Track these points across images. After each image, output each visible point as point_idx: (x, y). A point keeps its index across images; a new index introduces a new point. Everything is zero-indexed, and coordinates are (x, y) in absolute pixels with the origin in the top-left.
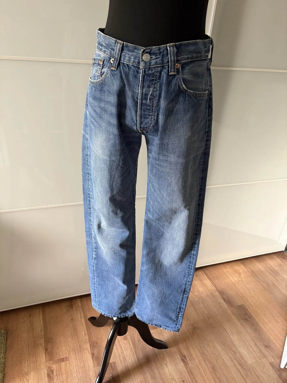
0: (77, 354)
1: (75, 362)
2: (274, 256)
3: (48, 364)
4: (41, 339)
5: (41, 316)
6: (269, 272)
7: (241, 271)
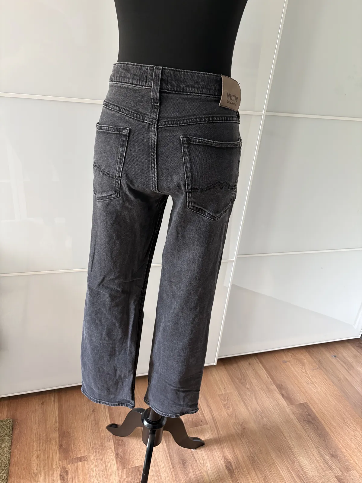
0: (98, 453)
1: (94, 463)
2: (348, 344)
3: (62, 463)
4: (55, 432)
5: (56, 405)
6: (340, 363)
7: (305, 361)
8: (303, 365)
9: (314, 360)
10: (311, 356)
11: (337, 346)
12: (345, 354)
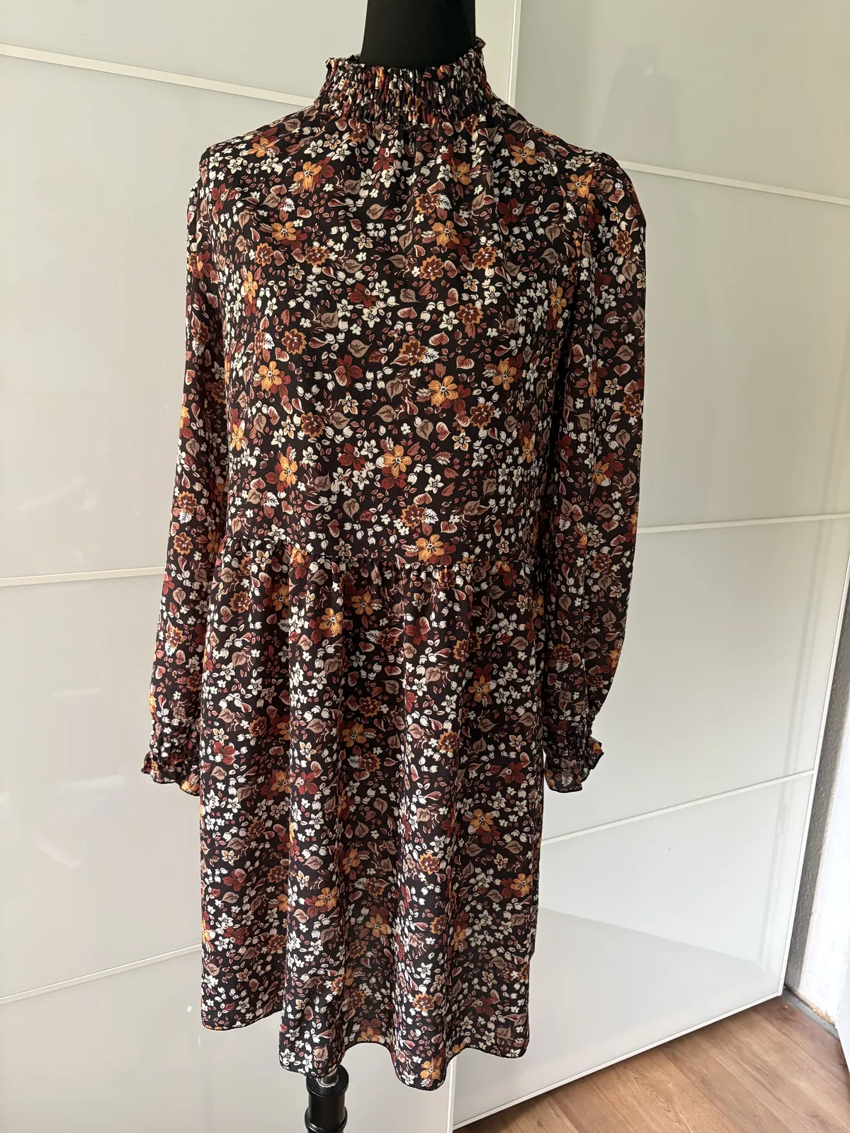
2: (757, 1017)
6: (752, 1075)
7: (670, 1085)
8: (669, 1099)
9: (688, 1078)
10: (682, 1071)
11: (733, 1027)
12: (755, 1047)
